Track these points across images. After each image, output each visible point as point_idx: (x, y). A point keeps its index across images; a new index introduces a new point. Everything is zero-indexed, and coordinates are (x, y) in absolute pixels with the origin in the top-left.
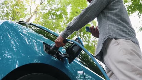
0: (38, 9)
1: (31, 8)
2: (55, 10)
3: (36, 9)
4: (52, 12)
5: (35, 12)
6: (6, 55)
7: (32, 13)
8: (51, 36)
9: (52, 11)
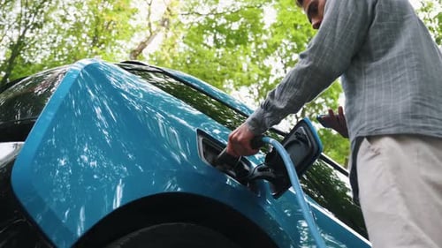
0: (174, 12)
1: (152, 10)
2: (227, 18)
3: (165, 13)
4: (216, 23)
5: (164, 23)
6: (86, 159)
7: (153, 25)
8: (212, 105)
9: (217, 20)
